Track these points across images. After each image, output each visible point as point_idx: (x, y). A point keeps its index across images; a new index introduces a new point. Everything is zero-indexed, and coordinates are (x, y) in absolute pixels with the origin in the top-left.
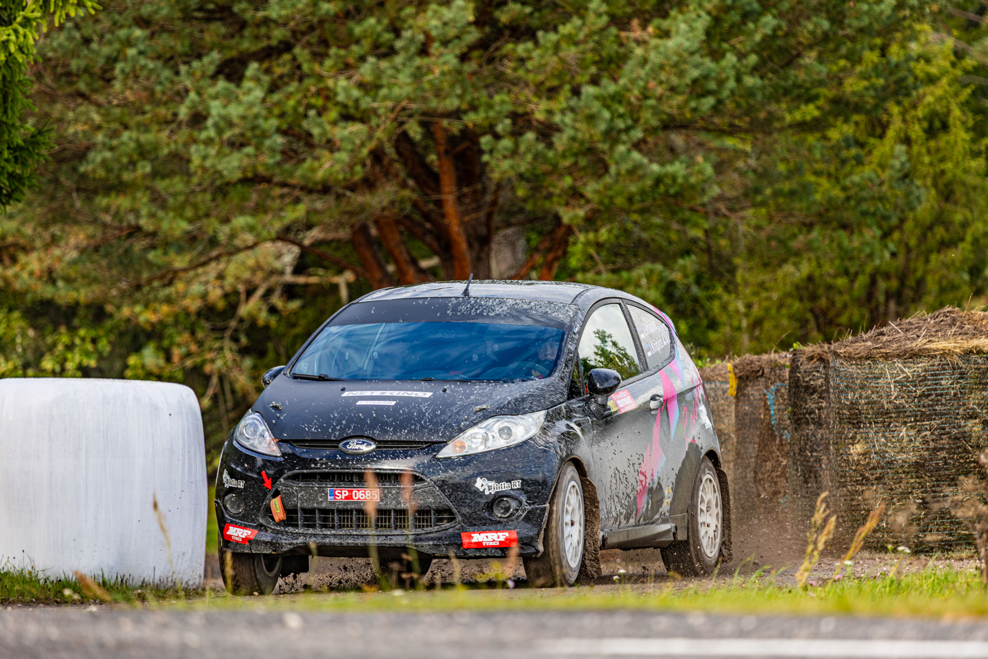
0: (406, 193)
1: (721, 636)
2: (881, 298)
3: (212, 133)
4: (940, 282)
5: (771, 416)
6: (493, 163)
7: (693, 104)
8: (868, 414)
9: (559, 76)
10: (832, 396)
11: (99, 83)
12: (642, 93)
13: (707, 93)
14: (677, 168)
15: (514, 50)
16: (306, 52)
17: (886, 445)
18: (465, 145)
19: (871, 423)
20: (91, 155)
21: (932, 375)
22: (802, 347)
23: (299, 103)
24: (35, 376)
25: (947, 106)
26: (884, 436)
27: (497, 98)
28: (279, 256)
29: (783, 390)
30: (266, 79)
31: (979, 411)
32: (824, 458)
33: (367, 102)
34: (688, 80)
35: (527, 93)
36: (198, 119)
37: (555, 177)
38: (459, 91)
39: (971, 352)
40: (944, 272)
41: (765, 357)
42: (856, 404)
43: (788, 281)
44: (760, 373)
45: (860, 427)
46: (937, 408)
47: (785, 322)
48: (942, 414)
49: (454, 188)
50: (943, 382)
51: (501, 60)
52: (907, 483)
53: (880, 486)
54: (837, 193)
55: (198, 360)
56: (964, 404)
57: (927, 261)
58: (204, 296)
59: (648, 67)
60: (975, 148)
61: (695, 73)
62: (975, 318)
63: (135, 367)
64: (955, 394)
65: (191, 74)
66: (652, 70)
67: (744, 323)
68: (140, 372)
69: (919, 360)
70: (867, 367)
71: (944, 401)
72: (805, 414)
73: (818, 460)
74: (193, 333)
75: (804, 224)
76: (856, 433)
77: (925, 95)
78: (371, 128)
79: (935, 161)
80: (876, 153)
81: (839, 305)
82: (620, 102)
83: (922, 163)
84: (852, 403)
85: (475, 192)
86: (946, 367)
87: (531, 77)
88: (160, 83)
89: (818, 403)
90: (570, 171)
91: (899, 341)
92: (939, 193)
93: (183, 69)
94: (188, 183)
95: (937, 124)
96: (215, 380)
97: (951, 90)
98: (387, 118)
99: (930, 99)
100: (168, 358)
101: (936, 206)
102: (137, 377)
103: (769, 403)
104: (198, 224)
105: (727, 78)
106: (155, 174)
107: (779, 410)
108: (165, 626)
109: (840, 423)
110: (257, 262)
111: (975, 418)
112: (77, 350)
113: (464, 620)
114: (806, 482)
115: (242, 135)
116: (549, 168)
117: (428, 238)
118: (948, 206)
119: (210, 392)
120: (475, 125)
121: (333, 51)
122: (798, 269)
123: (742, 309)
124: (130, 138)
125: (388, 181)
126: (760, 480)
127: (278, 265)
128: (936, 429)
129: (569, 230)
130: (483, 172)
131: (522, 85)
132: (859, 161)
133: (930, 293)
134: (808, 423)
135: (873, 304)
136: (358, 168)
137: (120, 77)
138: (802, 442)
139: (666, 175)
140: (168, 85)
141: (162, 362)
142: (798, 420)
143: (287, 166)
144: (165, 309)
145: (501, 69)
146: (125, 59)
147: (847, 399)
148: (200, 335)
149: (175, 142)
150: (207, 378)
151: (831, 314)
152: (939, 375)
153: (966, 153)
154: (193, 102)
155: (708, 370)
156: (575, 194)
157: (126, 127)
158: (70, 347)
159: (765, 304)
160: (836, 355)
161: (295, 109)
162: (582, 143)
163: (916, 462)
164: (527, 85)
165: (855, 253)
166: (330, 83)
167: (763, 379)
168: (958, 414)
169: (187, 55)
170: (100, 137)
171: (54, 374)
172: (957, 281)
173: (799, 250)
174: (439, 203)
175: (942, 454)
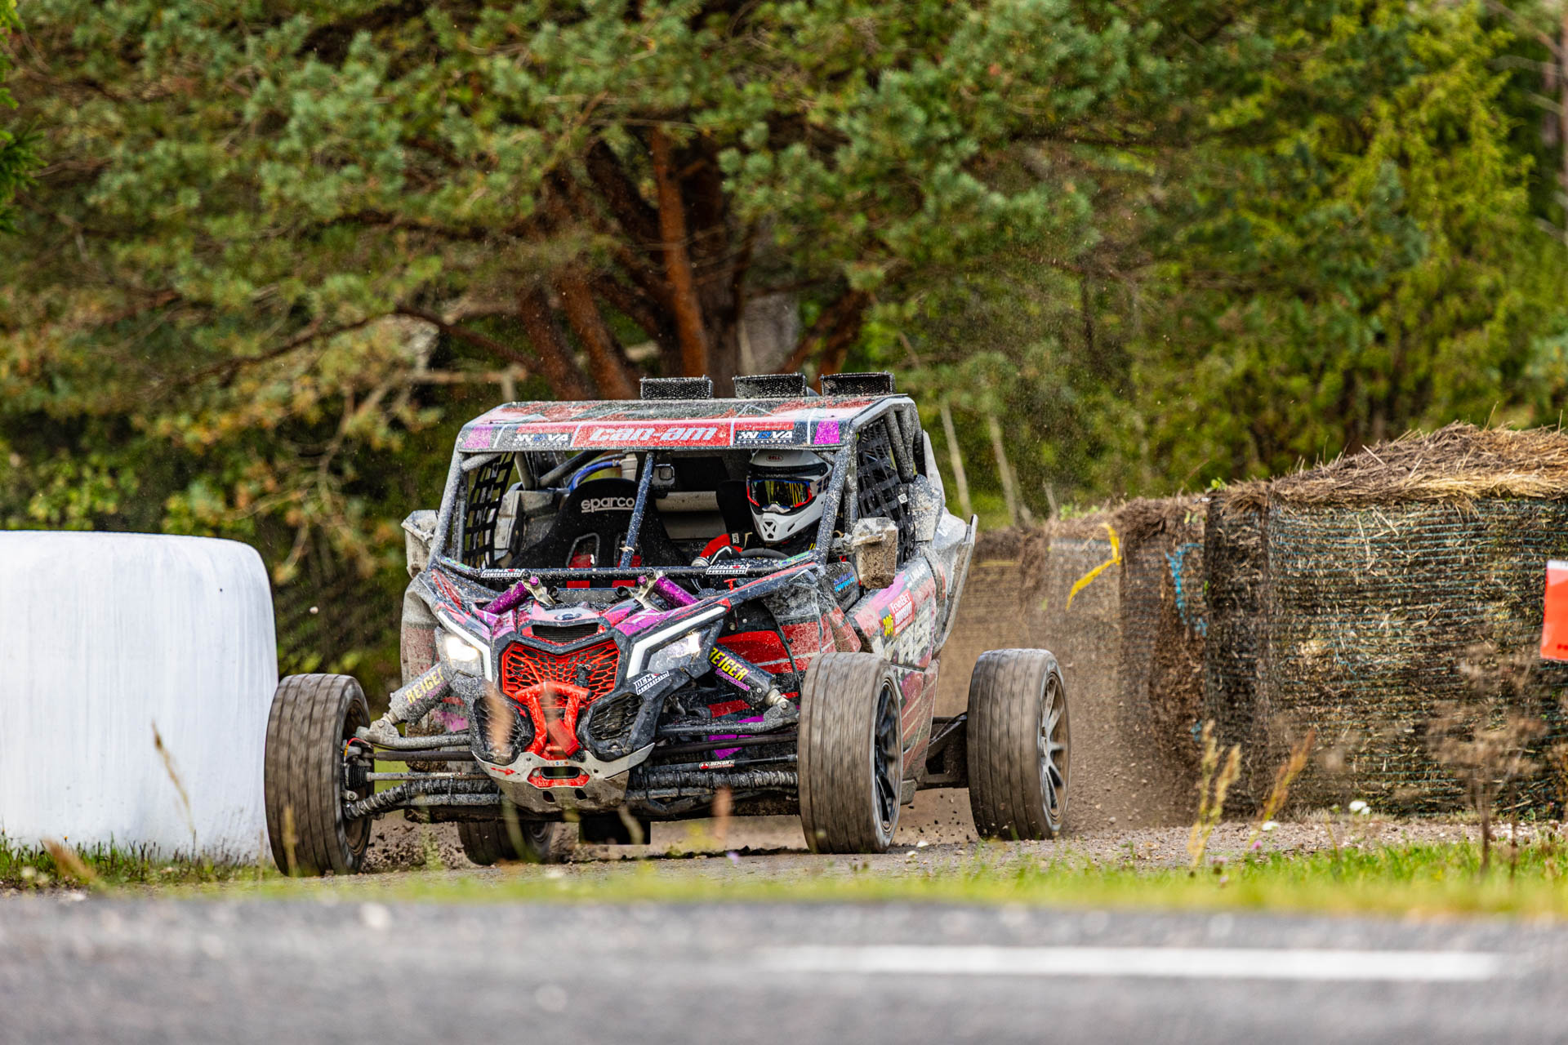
0: (604, 240)
1: (1050, 944)
2: (1362, 408)
3: (296, 143)
4: (1454, 384)
5: (1176, 595)
6: (742, 192)
7: (1060, 100)
8: (1329, 592)
9: (849, 55)
10: (1272, 564)
11: (120, 64)
12: (978, 82)
13: (1082, 82)
14: (1032, 200)
15: (775, 14)
16: (446, 15)
17: (1357, 642)
18: (698, 164)
19: (1332, 607)
20: (106, 178)
21: (1431, 531)
22: (1225, 487)
23: (435, 97)
24: (21, 528)
25: (1467, 104)
26: (1354, 627)
27: (750, 89)
28: (407, 339)
29: (1195, 555)
30: (383, 58)
31: (1505, 588)
32: (1260, 661)
33: (540, 95)
34: (1050, 62)
35: (798, 81)
36: (274, 122)
37: (839, 216)
38: (688, 77)
39: (1493, 494)
40: (1463, 369)
41: (1168, 502)
42: (1310, 576)
43: (1215, 380)
44: (1160, 527)
45: (1315, 614)
46: (1438, 583)
47: (1207, 446)
48: (1447, 593)
49: (681, 232)
50: (1448, 542)
51: (755, 29)
52: (1391, 702)
53: (1348, 707)
54: (1290, 242)
55: (277, 503)
56: (1482, 578)
57: (1434, 351)
58: (287, 402)
59: (986, 42)
60: (1511, 171)
61: (1063, 51)
62: (1499, 441)
63: (178, 515)
64: (1468, 562)
65: (262, 52)
66: (994, 46)
67: (1145, 448)
68: (187, 523)
69: (1410, 507)
70: (1328, 518)
71: (1449, 572)
72: (1229, 593)
73: (1251, 666)
74: (270, 460)
75: (1238, 291)
76: (1309, 623)
77: (1431, 87)
78: (548, 135)
79: (1448, 192)
80: (1354, 179)
81: (1294, 419)
82: (943, 97)
83: (1426, 195)
84: (1303, 575)
85: (715, 238)
86: (1453, 518)
87: (802, 57)
88: (215, 65)
89: (1250, 575)
90: (864, 205)
91: (1378, 477)
92: (1454, 241)
93: (251, 41)
94: (254, 223)
95: (1451, 133)
96: (303, 535)
97: (1473, 79)
98: (574, 120)
99: (1439, 93)
100: (230, 502)
101: (1448, 262)
102: (181, 531)
103: (1173, 574)
104: (273, 288)
105: (1114, 60)
106: (208, 209)
107: (1189, 586)
108: (172, 924)
109: (1284, 606)
110: (371, 349)
111: (1500, 599)
112: (86, 488)
113: (649, 916)
114: (1231, 700)
115: (344, 147)
116: (831, 201)
117: (641, 313)
118: (1470, 264)
119: (297, 553)
120: (713, 132)
121: (487, 13)
122: (1231, 363)
123: (1141, 425)
124: (167, 152)
125: (577, 220)
126: (1159, 696)
127: (404, 353)
128: (1437, 617)
129: (863, 301)
130: (726, 208)
131: (789, 69)
132: (1327, 192)
133: (1438, 401)
134: (1234, 607)
135: (1350, 417)
136: (527, 199)
137: (152, 54)
138: (1226, 637)
139: (1016, 212)
140: (227, 68)
141: (219, 506)
142: (1218, 602)
143: (417, 197)
144: (225, 421)
145: (756, 43)
146: (160, 27)
147: (1296, 569)
148: (281, 464)
149: (239, 158)
150: (292, 531)
151: (1281, 435)
152: (1442, 530)
153: (1496, 178)
154: (266, 94)
155: (1078, 522)
156: (871, 243)
157: (160, 134)
158: (75, 482)
159: (1178, 418)
160: (1280, 499)
161: (428, 106)
162: (882, 160)
163: (1405, 669)
164: (797, 69)
165: (1319, 335)
166: (483, 65)
167: (1165, 537)
168: (1472, 593)
169: (257, 20)
170: (119, 150)
171: (49, 524)
172: (1481, 383)
173: (1230, 331)
174: (658, 257)
175: (1446, 657)
